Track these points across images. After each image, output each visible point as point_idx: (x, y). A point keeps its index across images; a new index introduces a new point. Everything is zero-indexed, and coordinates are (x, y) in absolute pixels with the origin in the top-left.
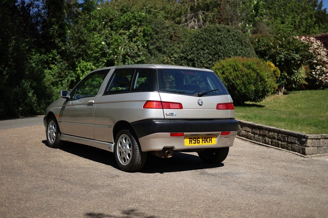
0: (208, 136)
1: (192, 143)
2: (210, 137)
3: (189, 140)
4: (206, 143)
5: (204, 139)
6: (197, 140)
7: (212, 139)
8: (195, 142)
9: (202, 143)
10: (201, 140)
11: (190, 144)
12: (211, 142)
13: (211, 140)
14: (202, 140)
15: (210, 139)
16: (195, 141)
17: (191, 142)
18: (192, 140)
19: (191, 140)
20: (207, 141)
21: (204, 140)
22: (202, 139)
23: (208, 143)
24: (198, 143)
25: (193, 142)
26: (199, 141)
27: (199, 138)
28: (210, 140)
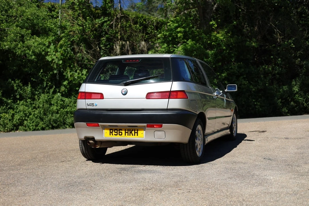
0: (134, 128)
1: (113, 135)
2: (136, 130)
3: (109, 131)
4: (130, 135)
5: (128, 131)
6: (118, 131)
7: (138, 131)
8: (116, 134)
9: (125, 135)
10: (123, 132)
11: (110, 135)
12: (137, 135)
13: (137, 133)
14: (126, 133)
15: (136, 131)
16: (117, 132)
17: (111, 133)
18: (113, 132)
19: (111, 131)
20: (131, 134)
21: (128, 133)
22: (125, 130)
23: (133, 135)
24: (119, 135)
25: (114, 133)
26: (122, 133)
27: (122, 130)
28: (135, 133)
